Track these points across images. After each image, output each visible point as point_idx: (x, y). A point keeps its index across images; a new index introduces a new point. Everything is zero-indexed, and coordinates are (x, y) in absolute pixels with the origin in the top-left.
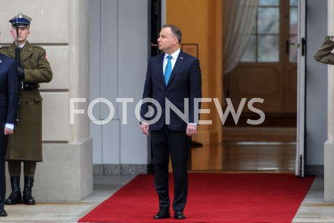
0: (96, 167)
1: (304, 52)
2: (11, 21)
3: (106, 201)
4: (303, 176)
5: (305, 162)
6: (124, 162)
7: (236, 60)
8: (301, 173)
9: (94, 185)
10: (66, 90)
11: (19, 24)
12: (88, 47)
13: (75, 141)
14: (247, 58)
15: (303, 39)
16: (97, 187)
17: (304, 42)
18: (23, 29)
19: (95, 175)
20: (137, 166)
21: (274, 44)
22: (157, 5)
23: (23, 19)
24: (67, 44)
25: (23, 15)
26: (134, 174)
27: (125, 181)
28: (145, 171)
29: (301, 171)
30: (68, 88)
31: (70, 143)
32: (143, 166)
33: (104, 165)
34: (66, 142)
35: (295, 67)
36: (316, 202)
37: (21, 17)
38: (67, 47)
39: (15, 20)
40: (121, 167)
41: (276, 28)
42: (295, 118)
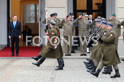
1: (40, 21)
4: (40, 47)
6: (2, 44)
7: (26, 22)
14: (28, 22)
17: (40, 18)
20: (5, 45)
21: (34, 19)
26: (4, 47)
27: (2, 48)
28: (6, 46)
32: (6, 45)
35: (38, 24)
40: (1, 45)
41: (34, 16)
42: (38, 35)
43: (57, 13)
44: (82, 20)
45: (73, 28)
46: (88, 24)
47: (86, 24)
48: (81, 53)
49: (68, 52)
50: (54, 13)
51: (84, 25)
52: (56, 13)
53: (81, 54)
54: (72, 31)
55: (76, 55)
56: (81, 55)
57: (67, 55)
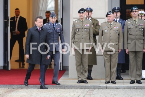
1: (62, 23)
4: (61, 70)
5: (62, 65)
8: (61, 69)
15: (61, 18)
22: (7, 5)
28: (2, 68)
29: (61, 68)
32: (1, 66)
36: (66, 78)
43: (92, 8)
44: (133, 20)
45: (119, 35)
46: (143, 27)
47: (140, 27)
48: (131, 78)
49: (111, 76)
50: (87, 9)
51: (137, 29)
52: (90, 9)
53: (132, 81)
54: (117, 40)
55: (123, 83)
56: (130, 83)
57: (109, 82)
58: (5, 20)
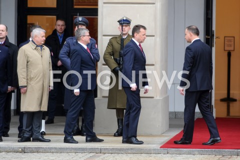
0: (171, 113)
2: (119, 21)
3: (177, 135)
9: (170, 125)
10: (153, 65)
11: (123, 23)
12: (167, 38)
13: (158, 97)
16: (172, 126)
18: (126, 26)
19: (170, 119)
22: (210, 12)
23: (126, 20)
24: (154, 36)
25: (126, 18)
30: (154, 63)
31: (155, 98)
33: (175, 112)
34: (153, 97)
37: (125, 19)
38: (153, 38)
39: (121, 21)
58: (207, 37)
